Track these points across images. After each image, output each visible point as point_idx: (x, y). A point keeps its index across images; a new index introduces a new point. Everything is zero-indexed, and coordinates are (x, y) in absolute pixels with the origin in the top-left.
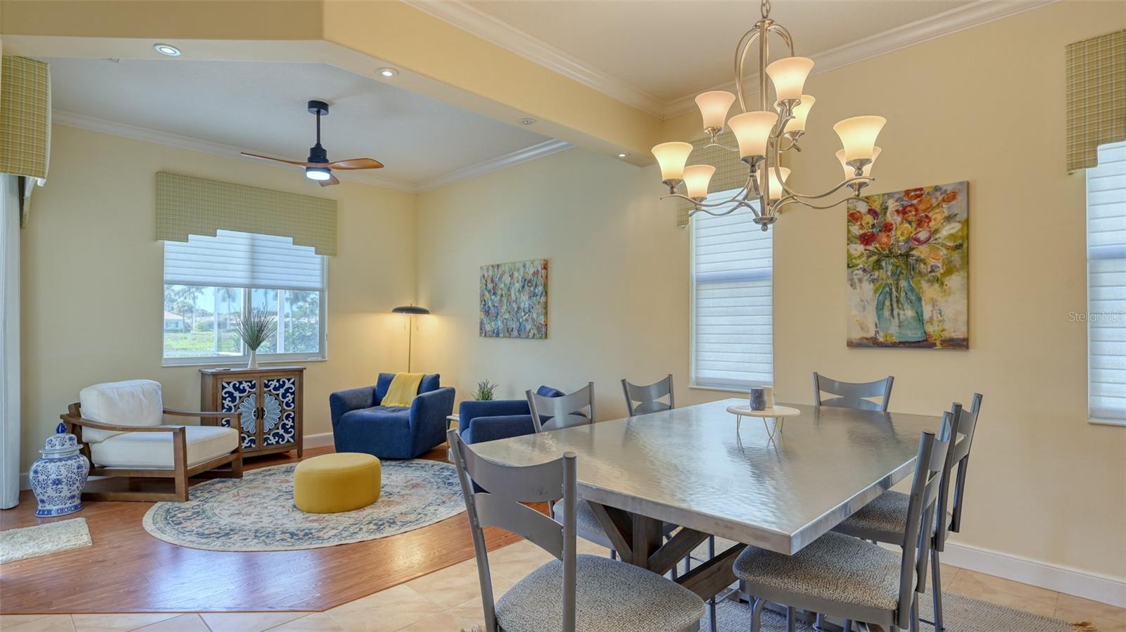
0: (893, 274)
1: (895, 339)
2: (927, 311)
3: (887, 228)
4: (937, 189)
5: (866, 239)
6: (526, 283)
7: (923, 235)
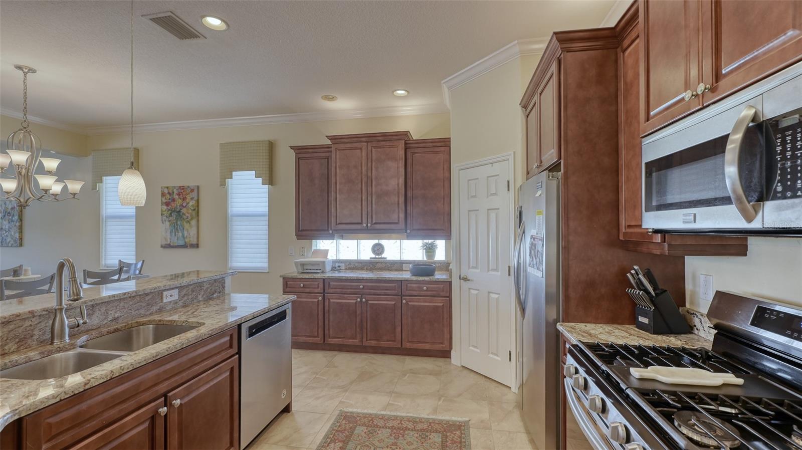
0: (176, 218)
1: (176, 245)
2: (186, 234)
3: (174, 200)
4: (188, 187)
5: (167, 204)
6: (7, 214)
7: (184, 205)
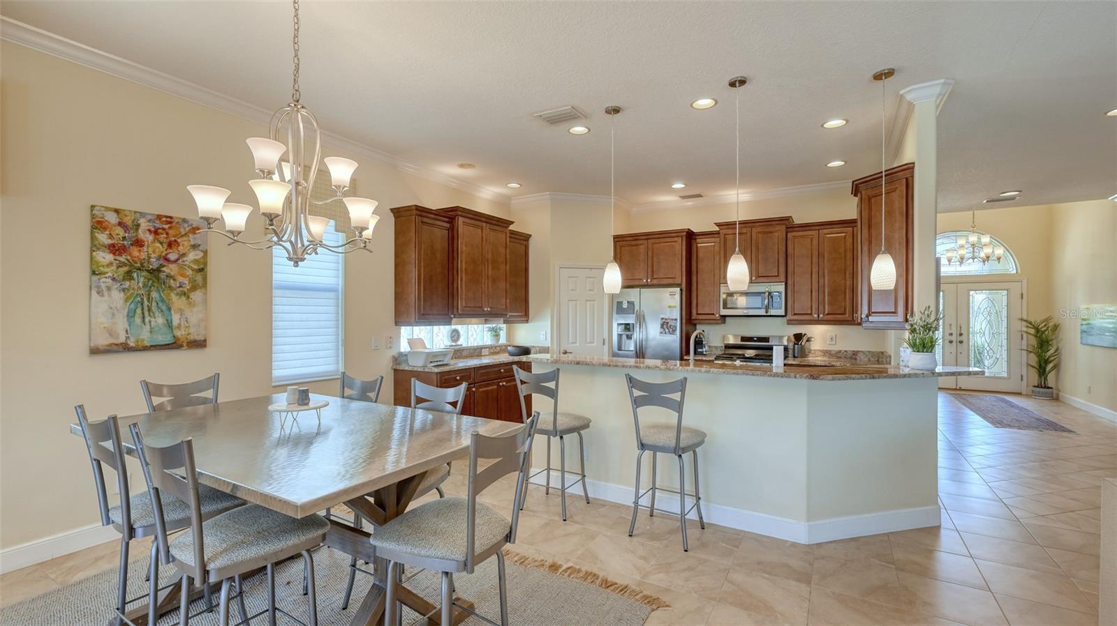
0: (145, 285)
1: (147, 343)
2: (176, 319)
3: (139, 243)
4: (184, 221)
5: (114, 249)
7: (172, 257)
